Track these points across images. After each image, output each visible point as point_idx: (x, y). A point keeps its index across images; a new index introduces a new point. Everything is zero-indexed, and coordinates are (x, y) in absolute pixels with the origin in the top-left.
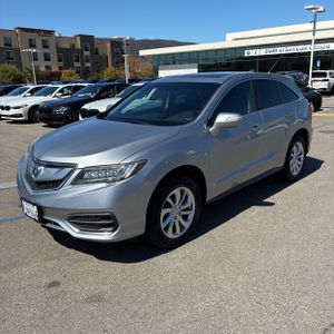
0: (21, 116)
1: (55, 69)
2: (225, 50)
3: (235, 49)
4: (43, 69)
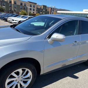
0: (16, 23)
1: (35, 13)
2: (82, 14)
3: (85, 14)
4: (32, 13)
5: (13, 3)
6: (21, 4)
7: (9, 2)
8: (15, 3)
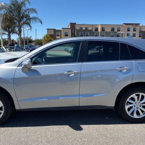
8: (103, 30)
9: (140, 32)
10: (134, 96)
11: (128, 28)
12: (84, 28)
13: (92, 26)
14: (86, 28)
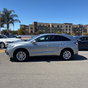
5: (51, 26)
6: (58, 26)
7: (47, 27)
8: (53, 26)
9: (73, 28)
10: (66, 52)
11: (66, 26)
12: (42, 25)
13: (47, 24)
14: (43, 25)
